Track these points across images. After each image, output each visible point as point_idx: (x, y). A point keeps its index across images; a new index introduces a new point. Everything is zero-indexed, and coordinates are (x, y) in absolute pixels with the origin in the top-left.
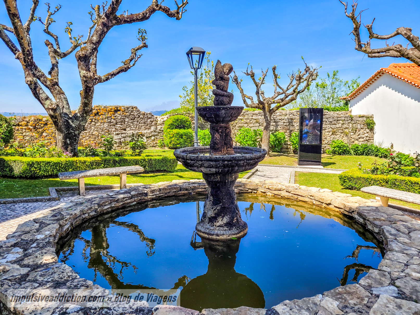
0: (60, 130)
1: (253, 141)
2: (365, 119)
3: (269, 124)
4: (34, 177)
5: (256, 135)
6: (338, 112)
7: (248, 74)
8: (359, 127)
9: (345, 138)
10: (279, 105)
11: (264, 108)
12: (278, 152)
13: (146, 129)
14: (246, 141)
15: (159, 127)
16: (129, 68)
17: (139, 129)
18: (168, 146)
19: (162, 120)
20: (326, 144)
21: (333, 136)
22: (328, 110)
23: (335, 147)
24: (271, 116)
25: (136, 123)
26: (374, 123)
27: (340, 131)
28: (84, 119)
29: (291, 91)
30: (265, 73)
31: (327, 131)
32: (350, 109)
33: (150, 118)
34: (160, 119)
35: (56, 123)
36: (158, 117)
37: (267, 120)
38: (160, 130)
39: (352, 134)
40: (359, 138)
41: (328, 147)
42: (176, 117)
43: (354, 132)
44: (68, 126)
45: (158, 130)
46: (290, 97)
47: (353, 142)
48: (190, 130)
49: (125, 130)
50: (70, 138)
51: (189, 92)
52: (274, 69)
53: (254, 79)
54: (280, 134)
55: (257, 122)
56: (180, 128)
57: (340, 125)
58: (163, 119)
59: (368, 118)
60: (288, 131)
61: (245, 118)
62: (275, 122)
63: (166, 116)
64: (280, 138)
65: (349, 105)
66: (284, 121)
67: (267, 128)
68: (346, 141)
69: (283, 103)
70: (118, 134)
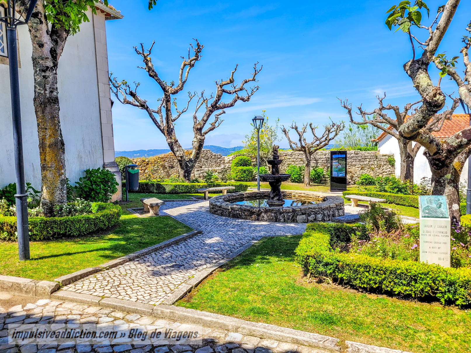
0: (182, 168)
1: (299, 175)
2: (387, 157)
3: (310, 163)
4: (177, 193)
5: (301, 170)
6: (368, 152)
7: (293, 128)
8: (382, 163)
9: (372, 172)
10: (316, 148)
11: (305, 151)
12: (318, 183)
13: (216, 166)
14: (293, 175)
15: (227, 165)
16: (215, 128)
17: (211, 167)
18: (234, 179)
19: (228, 160)
20: (356, 177)
21: (362, 171)
22: (361, 150)
23: (362, 179)
24: (310, 156)
25: (209, 162)
26: (395, 161)
27: (367, 167)
28: (195, 162)
29: (324, 139)
30: (305, 126)
31: (357, 167)
32: (378, 149)
33: (219, 158)
34: (227, 159)
35: (181, 165)
36: (225, 157)
37: (307, 160)
38: (228, 167)
39: (377, 169)
40: (383, 172)
41: (358, 179)
42: (240, 157)
43: (379, 167)
44: (187, 166)
45: (226, 167)
46: (323, 143)
47: (378, 175)
48: (251, 167)
49: (201, 167)
50: (187, 173)
51: (250, 139)
52: (311, 125)
53: (297, 131)
54: (319, 169)
55: (301, 161)
56: (244, 166)
57: (367, 162)
58: (229, 158)
59: (389, 156)
60: (326, 167)
61: (292, 157)
62: (316, 160)
63: (232, 156)
64: (319, 172)
65: (378, 146)
66: (323, 159)
67: (308, 165)
68: (372, 175)
69: (319, 147)
70: (198, 171)
